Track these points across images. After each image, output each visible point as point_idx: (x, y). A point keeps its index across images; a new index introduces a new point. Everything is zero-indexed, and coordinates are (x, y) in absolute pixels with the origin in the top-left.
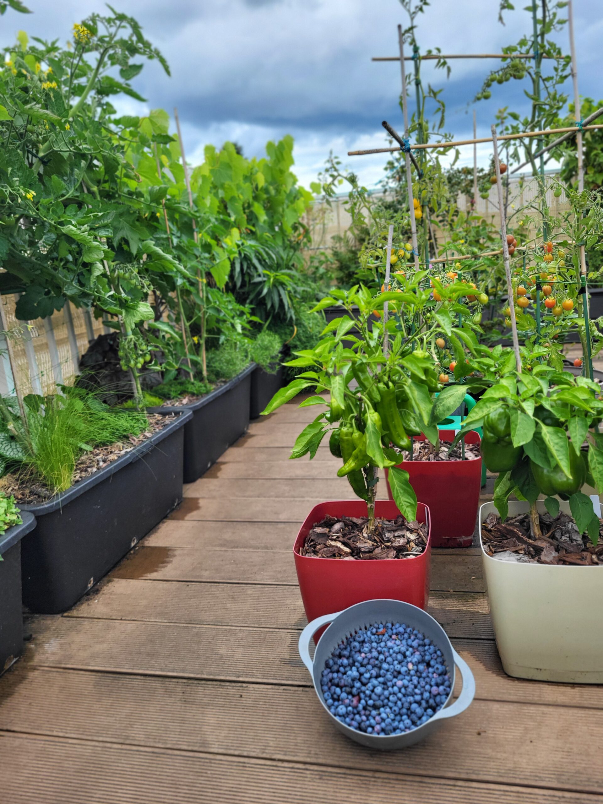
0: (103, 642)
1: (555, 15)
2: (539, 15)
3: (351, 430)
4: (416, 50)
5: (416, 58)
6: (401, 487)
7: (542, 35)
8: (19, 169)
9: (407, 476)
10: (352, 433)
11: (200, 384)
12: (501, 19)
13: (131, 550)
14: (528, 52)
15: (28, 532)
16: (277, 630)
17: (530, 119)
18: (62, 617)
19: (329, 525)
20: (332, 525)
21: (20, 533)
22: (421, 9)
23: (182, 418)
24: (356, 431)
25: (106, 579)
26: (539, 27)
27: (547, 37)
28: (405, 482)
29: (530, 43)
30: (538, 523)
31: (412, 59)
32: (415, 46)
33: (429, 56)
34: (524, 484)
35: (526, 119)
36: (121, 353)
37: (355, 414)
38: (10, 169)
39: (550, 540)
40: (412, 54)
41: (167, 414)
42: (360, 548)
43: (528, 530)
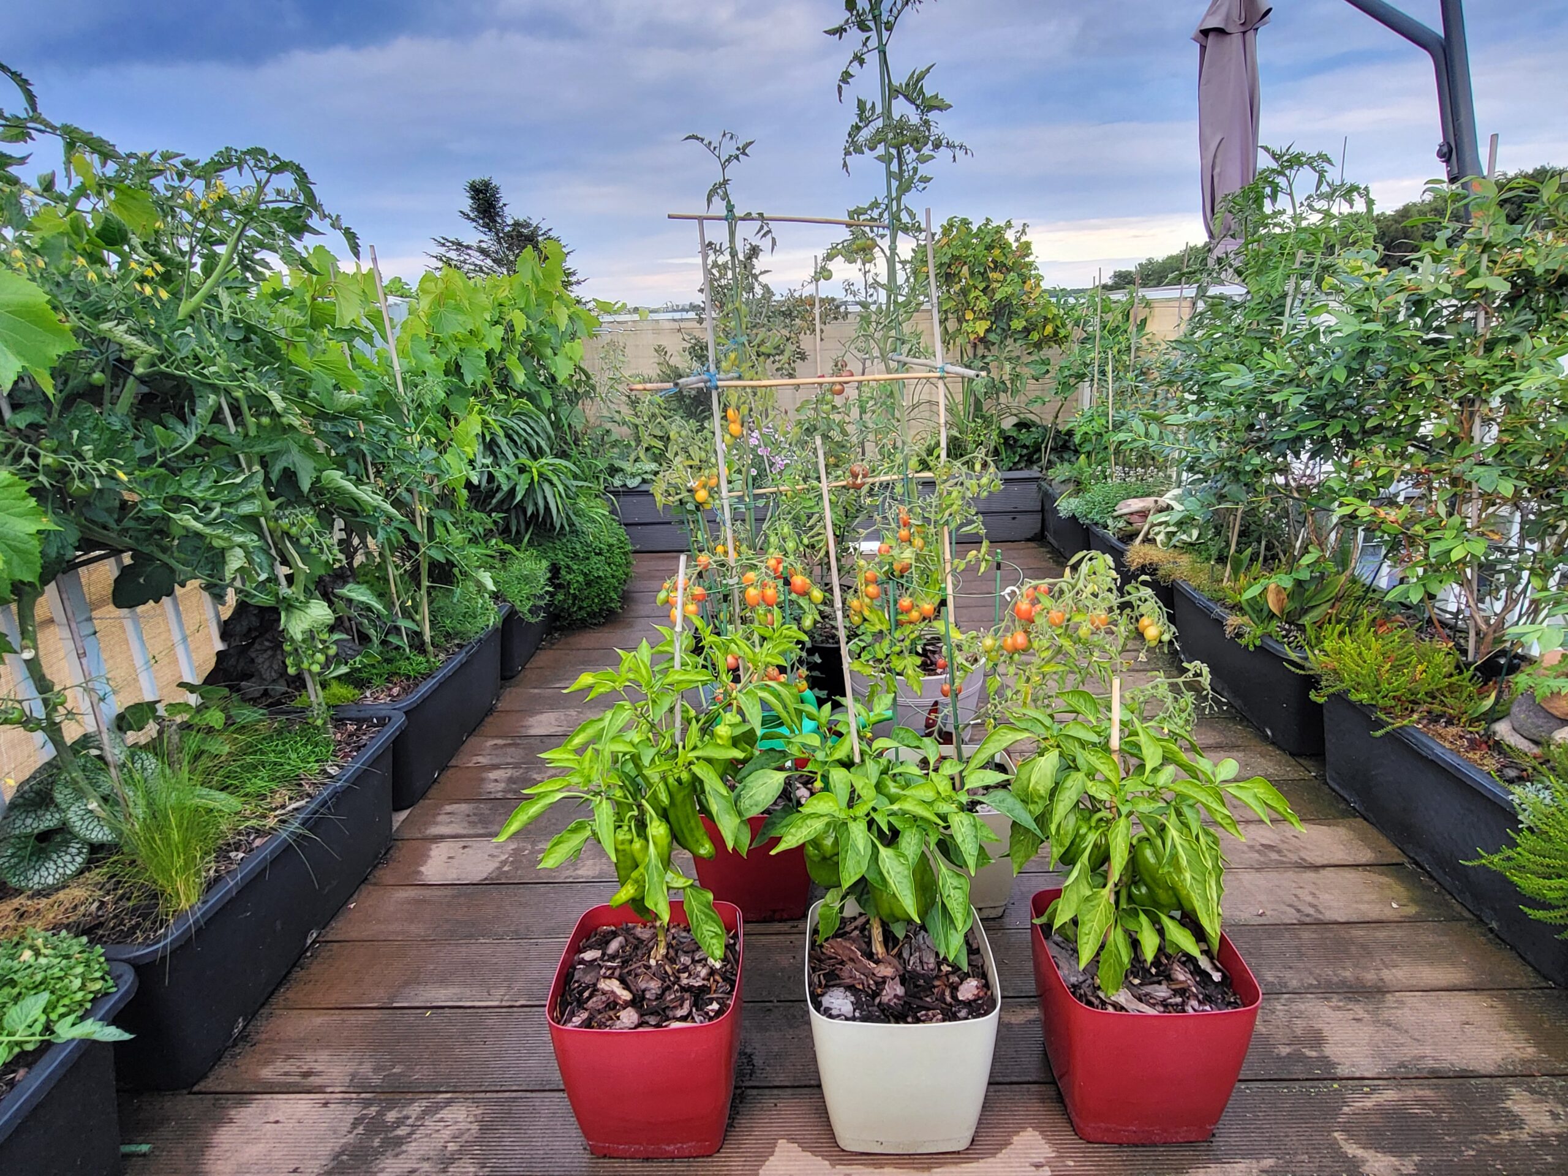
0: (258, 1139)
1: (915, 170)
2: (894, 167)
3: (629, 837)
4: (730, 208)
5: (731, 218)
6: (701, 911)
7: (898, 197)
8: (93, 429)
9: (711, 896)
10: (631, 841)
11: (421, 658)
12: (845, 165)
13: (306, 951)
16: (529, 1095)
18: (190, 1093)
19: (604, 943)
20: (608, 943)
21: (109, 1011)
22: (737, 158)
23: (390, 731)
24: (636, 839)
25: (264, 1011)
26: (895, 184)
27: (905, 200)
28: (708, 905)
29: (883, 206)
30: (881, 939)
31: (726, 219)
32: (729, 202)
33: (748, 217)
34: (861, 895)
36: (287, 648)
37: (636, 813)
38: (76, 433)
39: (895, 962)
40: (724, 213)
41: (365, 720)
42: (644, 991)
43: (869, 943)
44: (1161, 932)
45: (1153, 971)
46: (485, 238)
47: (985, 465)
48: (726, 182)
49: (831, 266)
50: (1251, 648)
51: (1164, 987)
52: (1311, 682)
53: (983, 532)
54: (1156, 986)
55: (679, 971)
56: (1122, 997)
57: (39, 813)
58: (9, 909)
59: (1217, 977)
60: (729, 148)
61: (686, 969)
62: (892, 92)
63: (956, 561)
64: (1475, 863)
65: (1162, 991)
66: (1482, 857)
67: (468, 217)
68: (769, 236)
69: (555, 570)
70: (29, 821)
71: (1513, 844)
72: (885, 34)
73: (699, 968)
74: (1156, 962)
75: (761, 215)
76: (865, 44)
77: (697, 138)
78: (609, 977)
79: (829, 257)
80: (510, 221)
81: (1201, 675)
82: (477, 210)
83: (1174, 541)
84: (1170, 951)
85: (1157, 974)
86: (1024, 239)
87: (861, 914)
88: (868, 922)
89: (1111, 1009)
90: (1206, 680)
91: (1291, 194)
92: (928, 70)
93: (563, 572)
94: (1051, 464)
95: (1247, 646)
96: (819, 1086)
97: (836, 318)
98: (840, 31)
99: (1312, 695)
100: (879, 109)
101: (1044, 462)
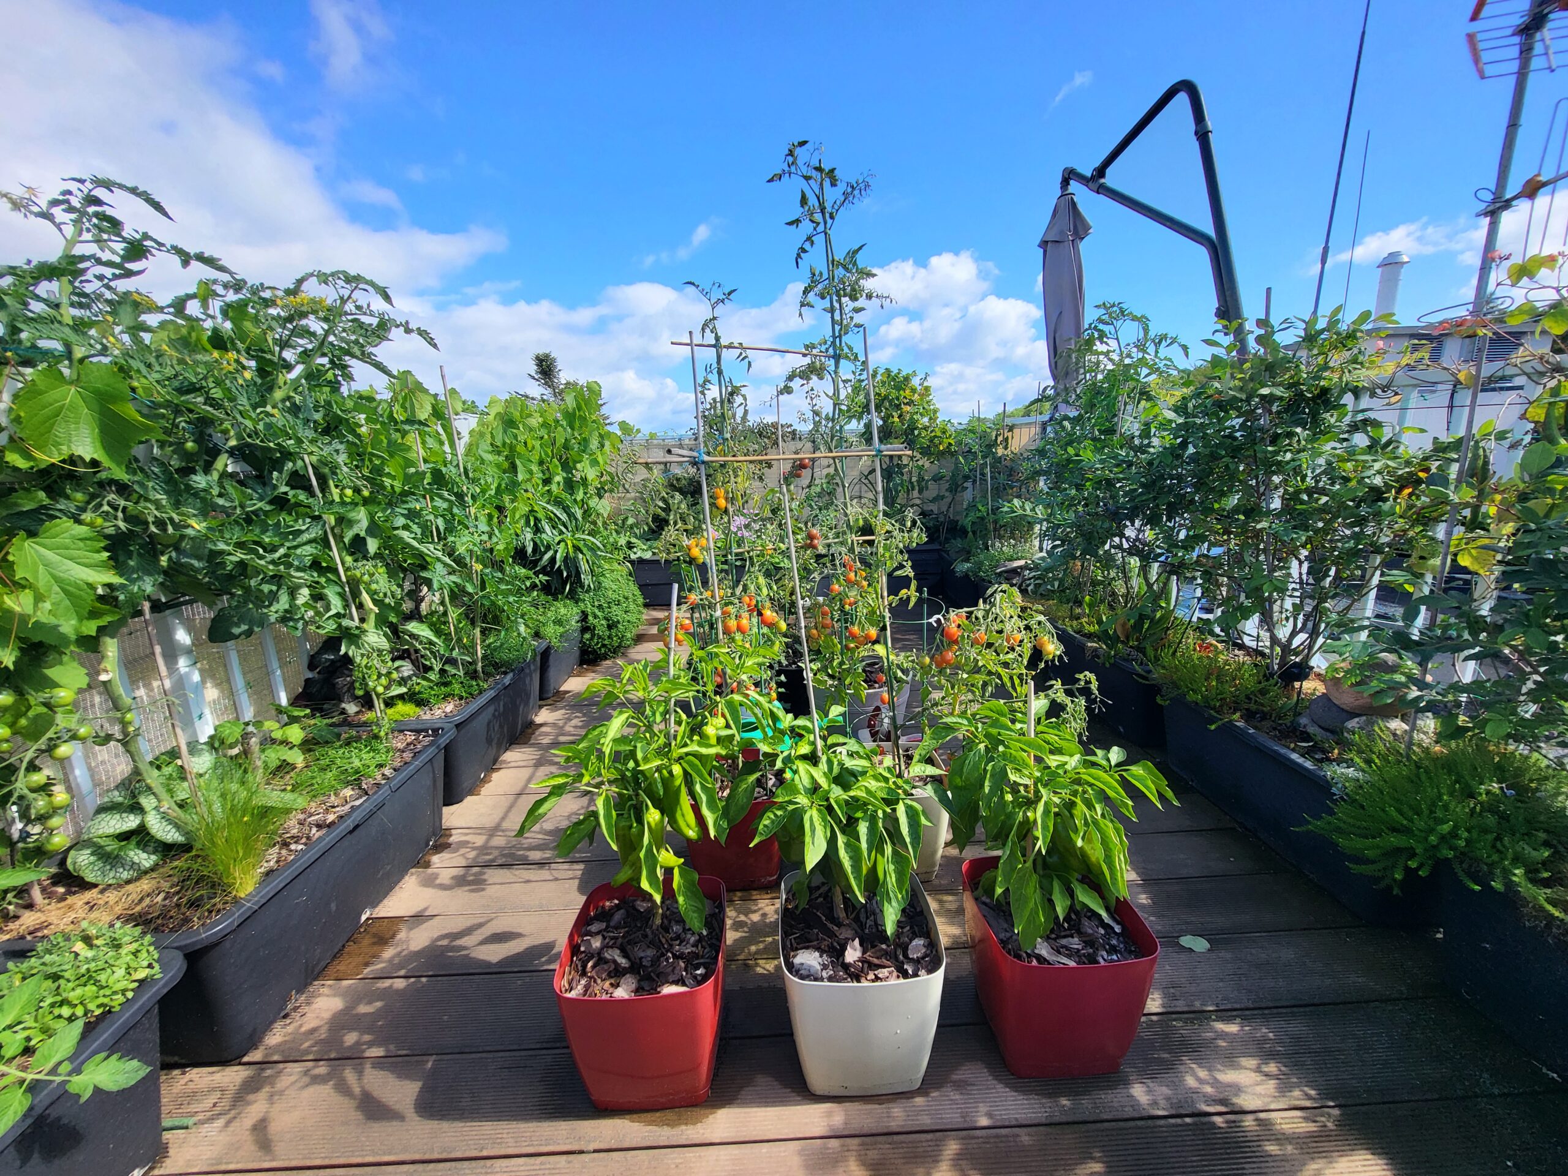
1: (852, 318)
2: (837, 317)
3: (628, 823)
4: (717, 339)
5: (717, 345)
7: (840, 337)
11: (472, 683)
12: (800, 315)
13: (360, 927)
14: (827, 350)
15: (165, 991)
17: (831, 415)
18: (237, 1064)
19: (607, 918)
20: (612, 915)
21: (151, 997)
23: (440, 740)
24: (634, 825)
25: (317, 983)
26: (837, 328)
27: (844, 339)
28: (693, 884)
29: (829, 343)
30: (841, 905)
31: (714, 346)
32: (717, 334)
33: (730, 346)
35: (827, 415)
36: (355, 673)
37: (634, 802)
39: (854, 925)
40: (714, 342)
41: (422, 731)
42: (641, 958)
43: (831, 909)
44: (1071, 894)
45: (1066, 925)
46: (546, 392)
47: (914, 523)
48: (715, 318)
49: (791, 384)
50: (1107, 665)
51: (1076, 940)
52: (1154, 690)
53: (912, 575)
54: (1070, 939)
55: (672, 939)
56: (1043, 950)
57: (124, 815)
58: (81, 903)
59: (1118, 929)
60: (717, 294)
61: (678, 937)
62: (833, 263)
63: (892, 597)
64: (1303, 829)
65: (1075, 943)
66: (1309, 823)
67: (533, 378)
68: (746, 360)
69: (584, 616)
70: (112, 822)
71: (1331, 813)
72: (829, 221)
73: (689, 936)
74: (1067, 918)
75: (741, 344)
76: (815, 229)
77: (693, 284)
78: (612, 947)
79: (791, 378)
80: (564, 382)
81: (1090, 682)
82: (540, 373)
83: (1041, 590)
84: (1078, 907)
85: (1069, 929)
86: (925, 384)
87: (823, 884)
88: (830, 889)
89: (1035, 963)
90: (1094, 686)
91: (1117, 339)
92: (860, 248)
93: (590, 618)
94: (947, 540)
95: (1104, 664)
96: (792, 1034)
97: (793, 439)
98: (796, 222)
99: (1159, 700)
100: (825, 276)
101: (942, 538)
